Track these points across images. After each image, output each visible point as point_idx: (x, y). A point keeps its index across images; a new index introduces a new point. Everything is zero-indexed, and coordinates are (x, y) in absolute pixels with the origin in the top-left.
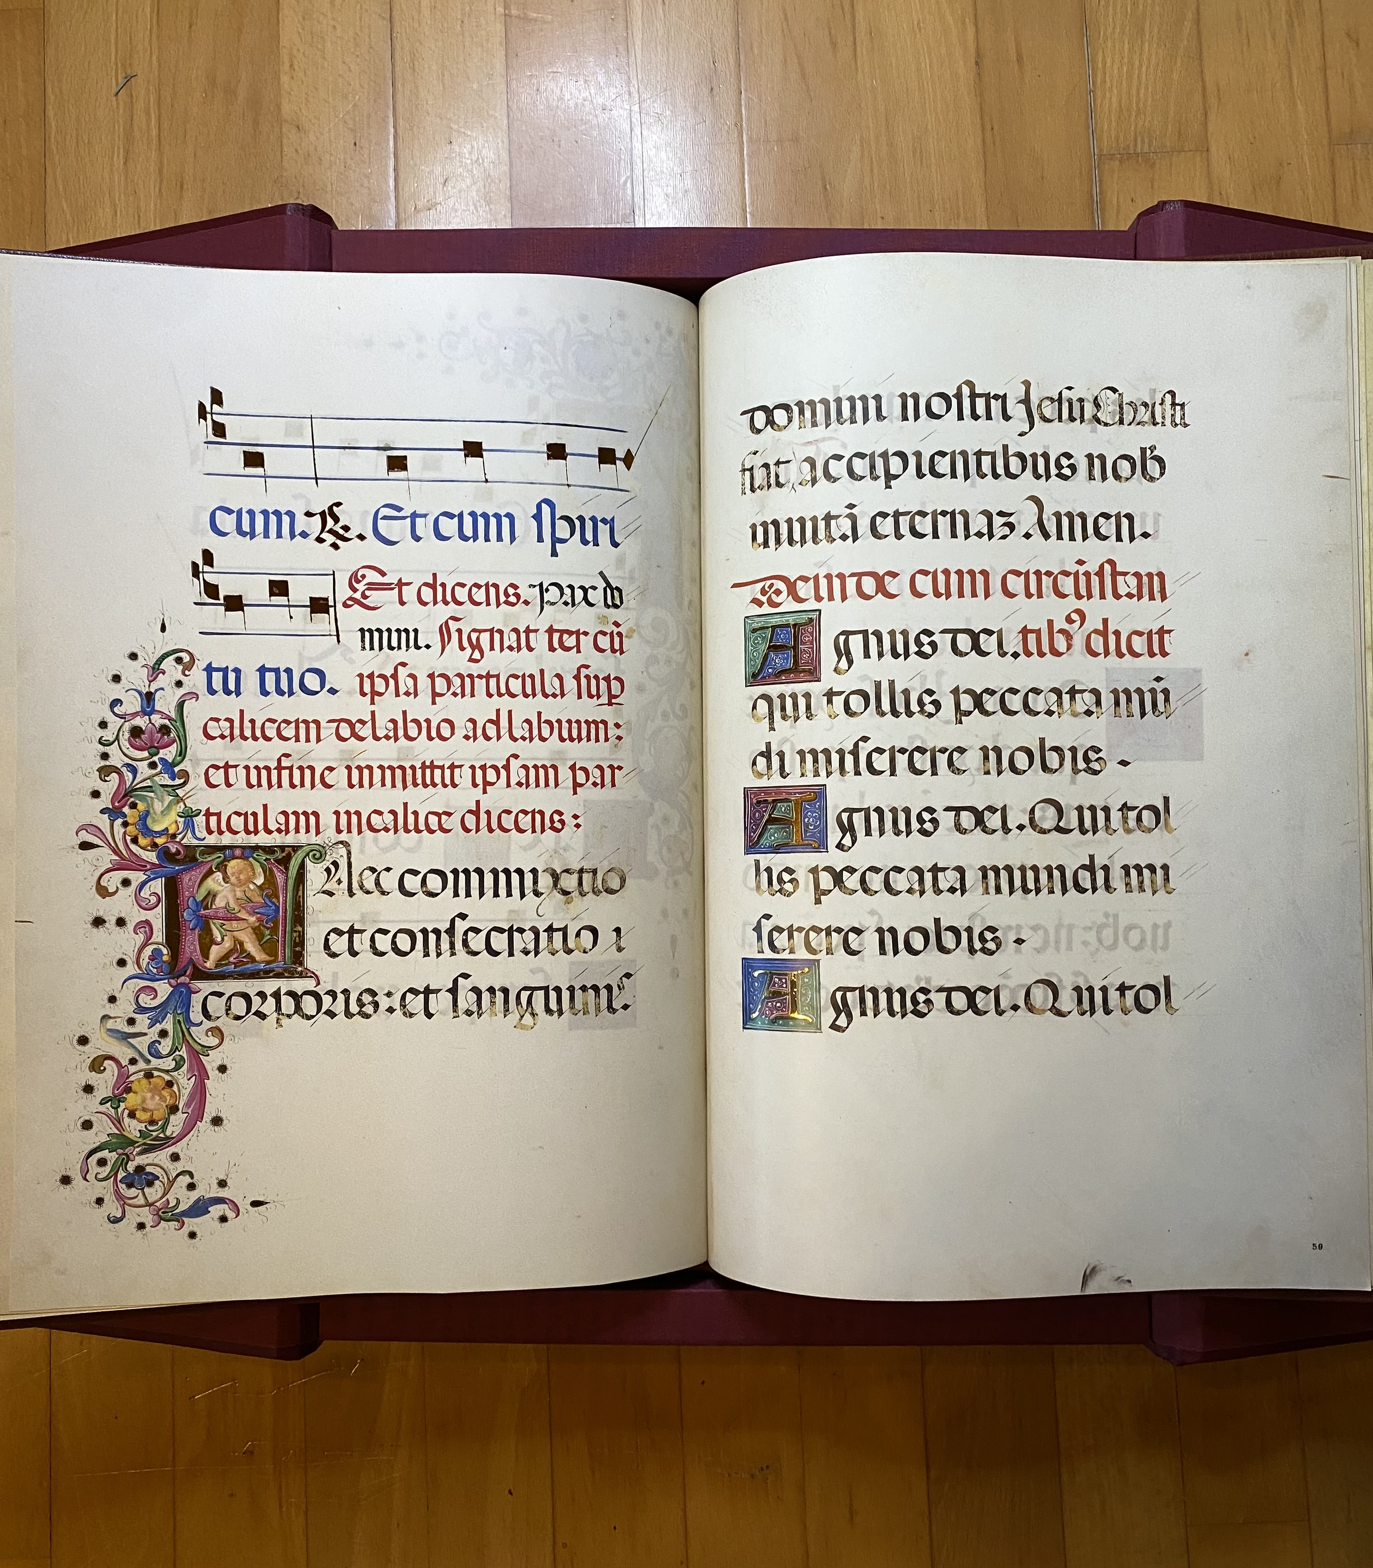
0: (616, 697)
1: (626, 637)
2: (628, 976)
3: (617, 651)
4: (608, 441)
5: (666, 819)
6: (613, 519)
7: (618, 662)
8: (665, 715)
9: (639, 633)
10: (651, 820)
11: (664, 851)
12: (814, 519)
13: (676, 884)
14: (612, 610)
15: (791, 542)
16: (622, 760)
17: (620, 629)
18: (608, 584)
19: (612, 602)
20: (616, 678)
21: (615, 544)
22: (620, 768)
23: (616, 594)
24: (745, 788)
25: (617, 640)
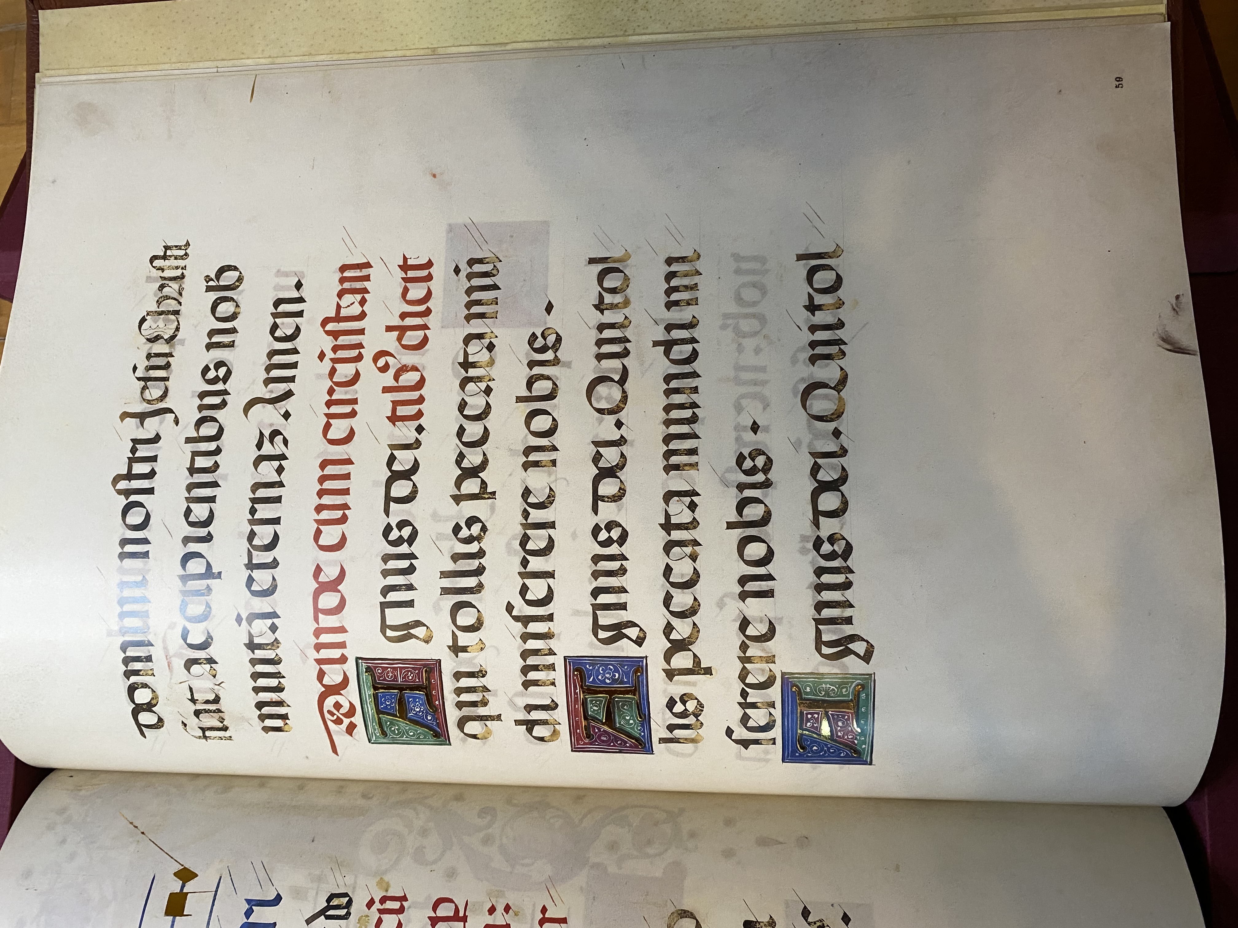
0: (457, 910)
1: (387, 891)
2: (806, 913)
3: (402, 905)
4: (160, 901)
5: (613, 847)
6: (248, 901)
7: (415, 905)
8: (487, 841)
9: (385, 872)
10: (612, 869)
11: (650, 851)
12: (254, 662)
13: (692, 835)
14: (353, 910)
15: (279, 689)
16: (534, 905)
17: (377, 900)
18: (322, 912)
19: (344, 908)
20: (435, 908)
21: (278, 898)
22: (544, 910)
23: (335, 902)
24: (572, 751)
25: (390, 905)
